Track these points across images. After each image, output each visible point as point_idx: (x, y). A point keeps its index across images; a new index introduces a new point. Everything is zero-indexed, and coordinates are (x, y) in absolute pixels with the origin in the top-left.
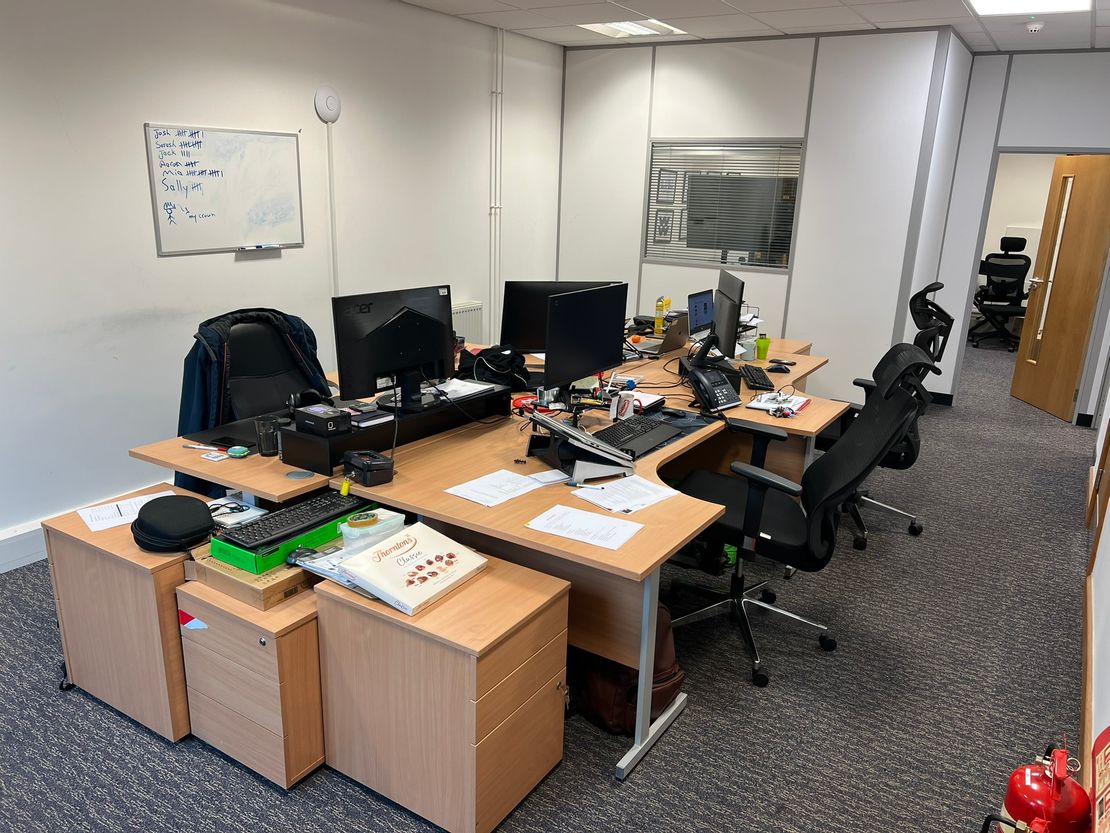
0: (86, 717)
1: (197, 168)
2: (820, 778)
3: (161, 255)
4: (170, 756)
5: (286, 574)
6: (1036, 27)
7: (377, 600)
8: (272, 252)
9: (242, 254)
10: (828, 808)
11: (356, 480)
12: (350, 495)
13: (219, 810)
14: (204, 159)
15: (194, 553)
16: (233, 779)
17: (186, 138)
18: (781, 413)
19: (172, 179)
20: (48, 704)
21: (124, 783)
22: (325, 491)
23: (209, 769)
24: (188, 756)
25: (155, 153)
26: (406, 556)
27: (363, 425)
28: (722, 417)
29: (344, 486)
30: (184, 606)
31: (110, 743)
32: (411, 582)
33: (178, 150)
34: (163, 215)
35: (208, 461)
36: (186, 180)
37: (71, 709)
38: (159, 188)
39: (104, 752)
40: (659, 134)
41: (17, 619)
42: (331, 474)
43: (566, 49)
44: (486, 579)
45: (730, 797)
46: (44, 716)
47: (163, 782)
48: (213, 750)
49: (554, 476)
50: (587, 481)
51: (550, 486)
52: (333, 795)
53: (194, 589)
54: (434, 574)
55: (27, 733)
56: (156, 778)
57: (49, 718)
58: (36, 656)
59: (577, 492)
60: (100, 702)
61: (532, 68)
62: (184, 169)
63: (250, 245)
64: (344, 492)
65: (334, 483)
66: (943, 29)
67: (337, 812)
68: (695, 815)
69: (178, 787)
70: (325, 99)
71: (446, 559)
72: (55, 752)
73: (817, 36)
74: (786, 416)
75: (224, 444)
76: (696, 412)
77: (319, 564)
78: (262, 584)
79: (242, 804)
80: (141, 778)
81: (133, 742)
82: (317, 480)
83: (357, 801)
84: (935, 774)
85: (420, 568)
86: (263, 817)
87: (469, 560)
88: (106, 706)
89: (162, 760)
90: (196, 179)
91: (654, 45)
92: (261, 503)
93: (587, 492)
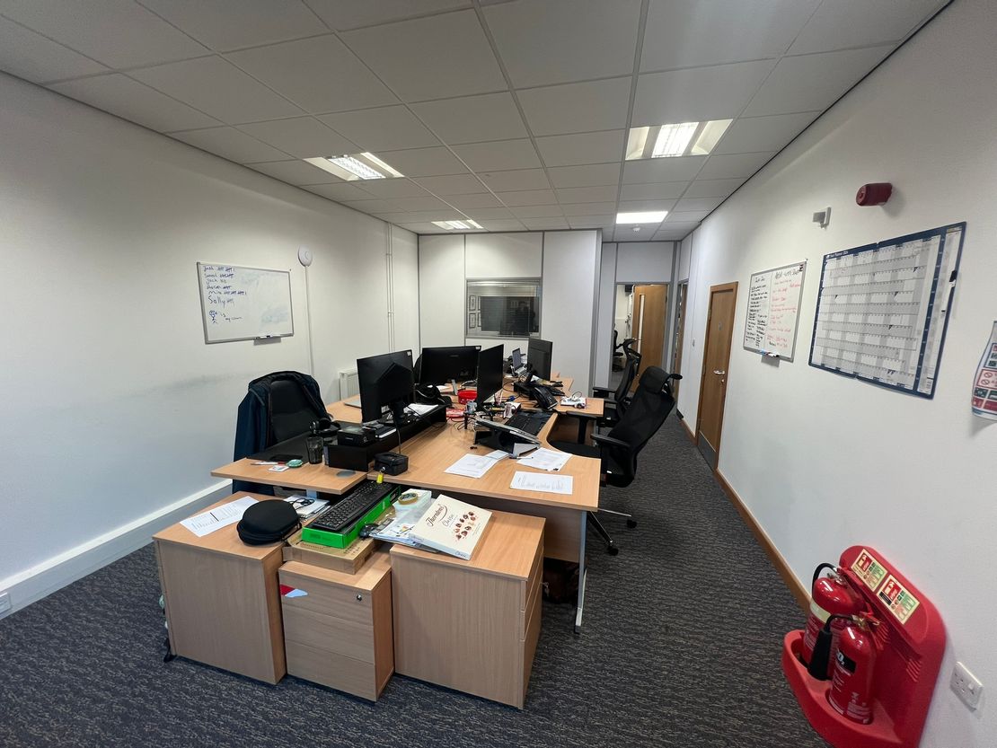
0: (192, 680)
1: (230, 290)
2: (673, 604)
3: (207, 343)
4: (273, 696)
5: (363, 545)
6: (638, 229)
7: (440, 553)
8: (276, 339)
9: (258, 341)
10: (688, 621)
11: (385, 473)
12: (384, 483)
13: (328, 733)
14: (235, 284)
15: (289, 540)
16: (329, 703)
17: (224, 272)
18: (580, 406)
19: (214, 296)
20: (156, 677)
21: (242, 732)
22: (365, 482)
23: (308, 699)
24: (289, 693)
25: (204, 280)
26: (446, 519)
27: (381, 437)
28: (555, 411)
29: (380, 478)
30: (284, 581)
31: (221, 699)
32: (459, 537)
33: (219, 279)
34: (209, 318)
35: (273, 472)
36: (224, 297)
37: (178, 676)
38: (207, 302)
39: (217, 708)
40: (469, 276)
41: (111, 609)
42: (366, 470)
43: (418, 235)
44: (496, 525)
45: (639, 628)
46: (154, 689)
47: (275, 721)
48: (306, 683)
49: (499, 454)
50: (521, 455)
51: (502, 461)
52: (407, 696)
53: (292, 566)
54: (469, 528)
55: (142, 709)
56: (267, 719)
57: (159, 689)
58: (135, 637)
59: (519, 462)
60: (202, 665)
61: (403, 243)
62: (223, 291)
63: (263, 335)
64: (379, 481)
65: (371, 476)
66: (599, 230)
67: (415, 708)
68: (628, 645)
69: (288, 722)
70: (305, 252)
71: (470, 516)
72: (174, 721)
73: (544, 231)
74: (583, 408)
75: (283, 460)
76: (540, 410)
77: (386, 533)
78: (352, 555)
79: (343, 722)
80: (255, 723)
81: (239, 692)
82: (359, 475)
83: (427, 695)
84: (723, 587)
85: (458, 525)
86: (364, 729)
87: (483, 515)
88: (208, 667)
89: (268, 702)
90: (231, 296)
91: (465, 234)
92: (322, 496)
93: (523, 461)
